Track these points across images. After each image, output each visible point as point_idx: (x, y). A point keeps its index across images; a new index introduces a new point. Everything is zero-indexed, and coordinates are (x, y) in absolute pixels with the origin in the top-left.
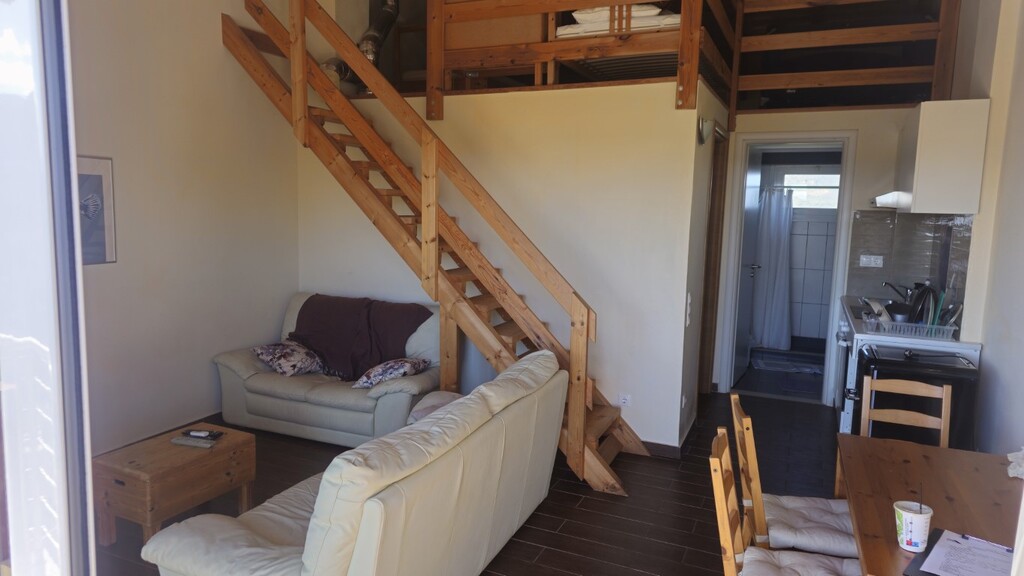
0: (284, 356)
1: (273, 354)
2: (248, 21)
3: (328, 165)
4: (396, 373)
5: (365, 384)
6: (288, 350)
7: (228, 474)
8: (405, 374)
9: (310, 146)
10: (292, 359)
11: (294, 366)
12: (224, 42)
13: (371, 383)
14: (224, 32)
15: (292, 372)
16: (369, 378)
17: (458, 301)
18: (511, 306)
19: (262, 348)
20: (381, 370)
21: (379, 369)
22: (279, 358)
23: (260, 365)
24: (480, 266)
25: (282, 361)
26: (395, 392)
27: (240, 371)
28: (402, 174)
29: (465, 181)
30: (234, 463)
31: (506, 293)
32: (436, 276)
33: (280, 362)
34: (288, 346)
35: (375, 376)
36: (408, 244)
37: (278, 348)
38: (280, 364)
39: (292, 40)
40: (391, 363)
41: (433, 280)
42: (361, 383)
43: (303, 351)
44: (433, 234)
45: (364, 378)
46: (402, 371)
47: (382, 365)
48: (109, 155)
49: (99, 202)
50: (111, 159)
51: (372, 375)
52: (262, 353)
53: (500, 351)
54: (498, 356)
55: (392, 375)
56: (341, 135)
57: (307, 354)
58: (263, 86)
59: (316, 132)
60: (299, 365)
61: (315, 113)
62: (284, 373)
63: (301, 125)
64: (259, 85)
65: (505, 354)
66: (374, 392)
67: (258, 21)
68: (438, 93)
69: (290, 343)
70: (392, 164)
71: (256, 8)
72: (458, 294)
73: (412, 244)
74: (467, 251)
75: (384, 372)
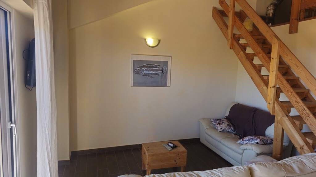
0: (219, 124)
1: (216, 122)
2: (219, 7)
3: (238, 55)
4: (253, 141)
5: (241, 143)
6: (221, 122)
7: (175, 161)
8: (257, 143)
9: (233, 49)
10: (222, 125)
11: (221, 128)
12: (213, 16)
13: (244, 143)
14: (213, 13)
15: (220, 131)
16: (243, 140)
17: (283, 116)
18: (311, 124)
19: (213, 119)
20: (248, 139)
21: (247, 138)
22: (217, 124)
23: (212, 125)
24: (296, 101)
25: (218, 125)
26: (249, 150)
27: (204, 126)
28: (263, 57)
29: (292, 60)
30: (178, 158)
31: (309, 117)
32: (274, 103)
33: (217, 126)
34: (223, 120)
35: (245, 140)
36: (264, 88)
37: (219, 121)
38: (217, 127)
39: (230, 10)
40: (253, 137)
41: (272, 105)
42: (240, 141)
43: (227, 123)
44: (273, 84)
45: (241, 140)
46: (256, 141)
47: (249, 137)
48: (171, 55)
49: (166, 69)
50: (171, 56)
51: (244, 140)
52: (213, 121)
53: (303, 146)
54: (302, 148)
55: (252, 142)
56: (244, 43)
57: (228, 125)
58: (221, 29)
59: (235, 43)
60: (223, 128)
61: (237, 36)
62: (218, 130)
63: (230, 41)
64: (220, 29)
65: (306, 148)
66: (243, 147)
67: (221, 6)
68: (296, 21)
69: (224, 120)
70: (260, 54)
71: (222, 2)
72: (283, 113)
73: (265, 88)
74: (290, 93)
75: (249, 140)
